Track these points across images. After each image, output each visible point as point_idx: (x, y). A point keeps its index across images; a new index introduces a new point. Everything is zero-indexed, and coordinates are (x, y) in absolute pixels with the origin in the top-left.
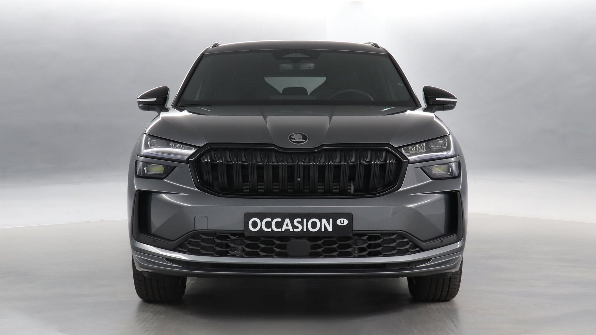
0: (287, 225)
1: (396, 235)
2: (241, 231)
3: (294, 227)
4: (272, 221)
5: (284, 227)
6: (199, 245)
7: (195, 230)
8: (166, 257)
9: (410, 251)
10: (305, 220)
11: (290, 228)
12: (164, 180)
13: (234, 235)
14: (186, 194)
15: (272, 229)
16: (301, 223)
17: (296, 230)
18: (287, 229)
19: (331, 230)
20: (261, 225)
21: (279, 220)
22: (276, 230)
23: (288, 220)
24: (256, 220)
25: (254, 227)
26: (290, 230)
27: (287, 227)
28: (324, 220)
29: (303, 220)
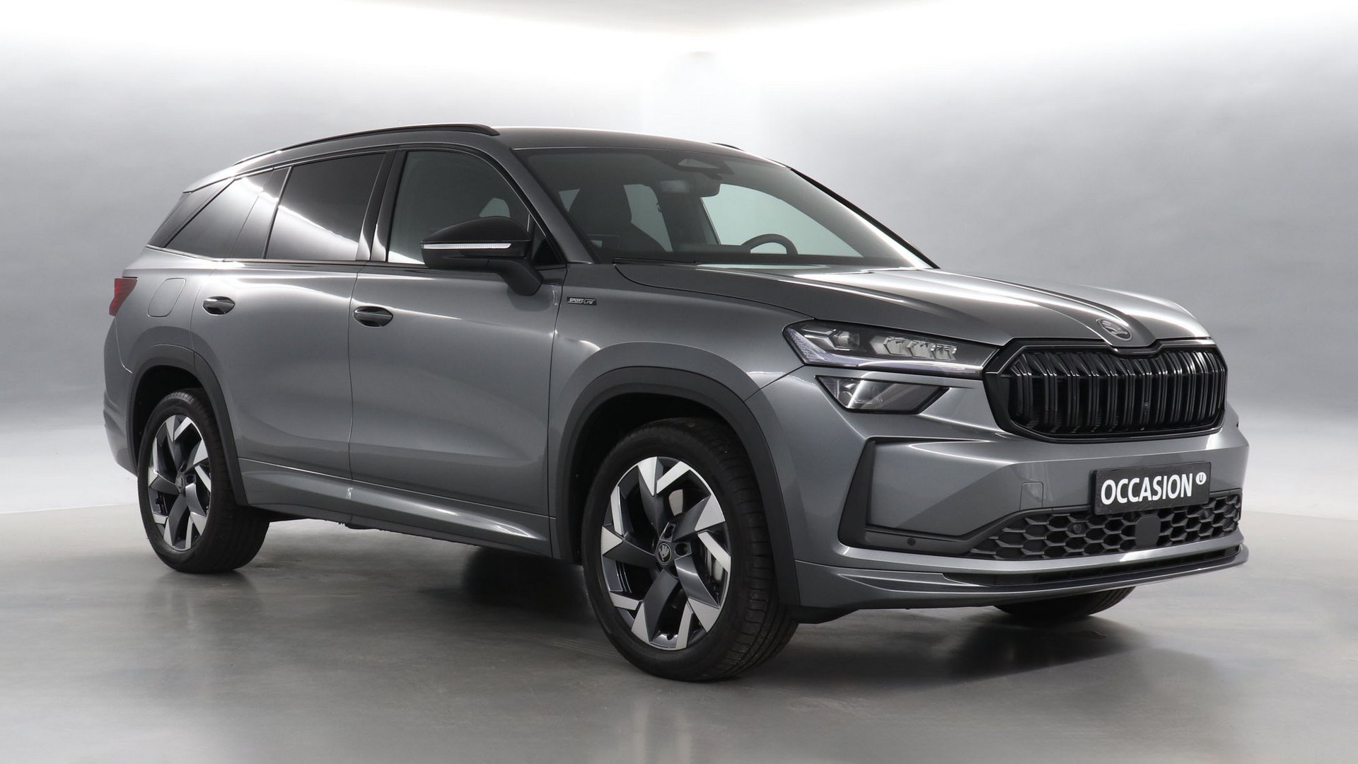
0: (1146, 491)
2: (1080, 507)
3: (1154, 492)
4: (1129, 482)
5: (1143, 494)
6: (1021, 538)
7: (1020, 511)
8: (945, 571)
10: (1165, 478)
11: (1148, 494)
12: (921, 414)
13: (1074, 514)
14: (988, 441)
15: (1128, 499)
16: (1160, 483)
17: (1156, 498)
18: (1145, 498)
19: (1189, 494)
20: (1116, 492)
21: (1136, 480)
22: (1134, 500)
23: (1146, 480)
24: (1110, 482)
25: (1108, 497)
26: (1150, 499)
27: (1145, 494)
28: (1184, 476)
29: (1163, 478)
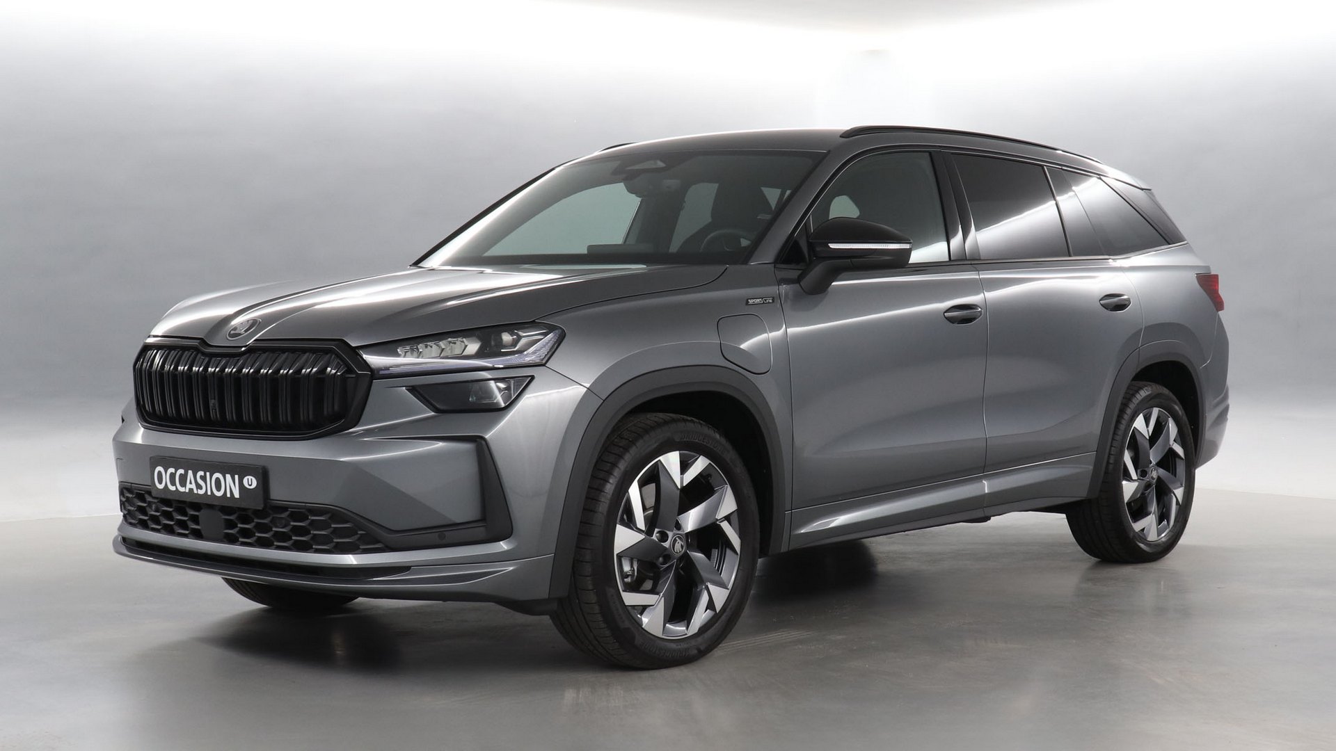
0: (191, 483)
1: (328, 515)
3: (199, 487)
4: (175, 471)
5: (188, 486)
9: (361, 547)
10: (208, 474)
11: (193, 486)
15: (177, 488)
16: (204, 479)
17: (201, 492)
18: (191, 490)
19: (237, 495)
20: (166, 478)
21: (181, 471)
22: (182, 489)
23: (190, 473)
24: (159, 468)
25: (160, 482)
26: (195, 491)
27: (191, 486)
28: (228, 476)
29: (205, 474)
